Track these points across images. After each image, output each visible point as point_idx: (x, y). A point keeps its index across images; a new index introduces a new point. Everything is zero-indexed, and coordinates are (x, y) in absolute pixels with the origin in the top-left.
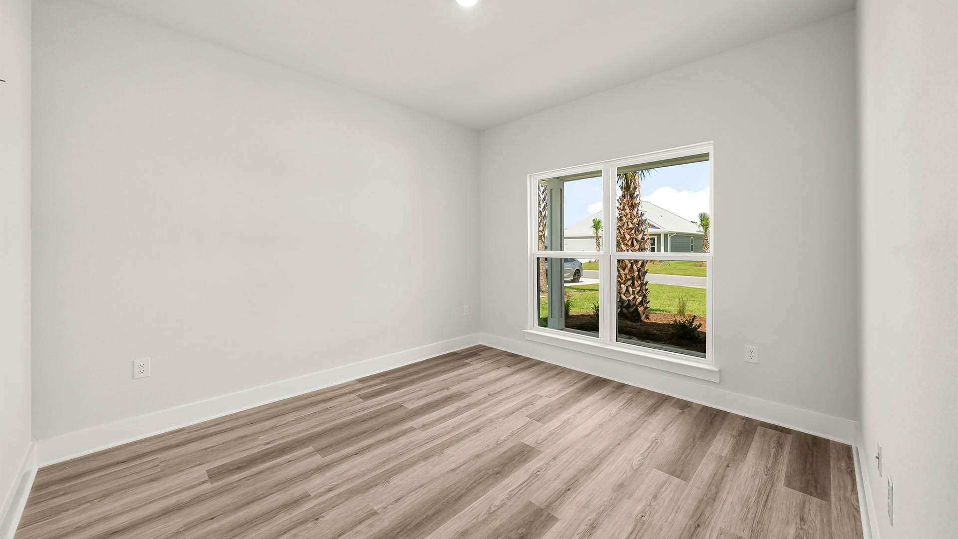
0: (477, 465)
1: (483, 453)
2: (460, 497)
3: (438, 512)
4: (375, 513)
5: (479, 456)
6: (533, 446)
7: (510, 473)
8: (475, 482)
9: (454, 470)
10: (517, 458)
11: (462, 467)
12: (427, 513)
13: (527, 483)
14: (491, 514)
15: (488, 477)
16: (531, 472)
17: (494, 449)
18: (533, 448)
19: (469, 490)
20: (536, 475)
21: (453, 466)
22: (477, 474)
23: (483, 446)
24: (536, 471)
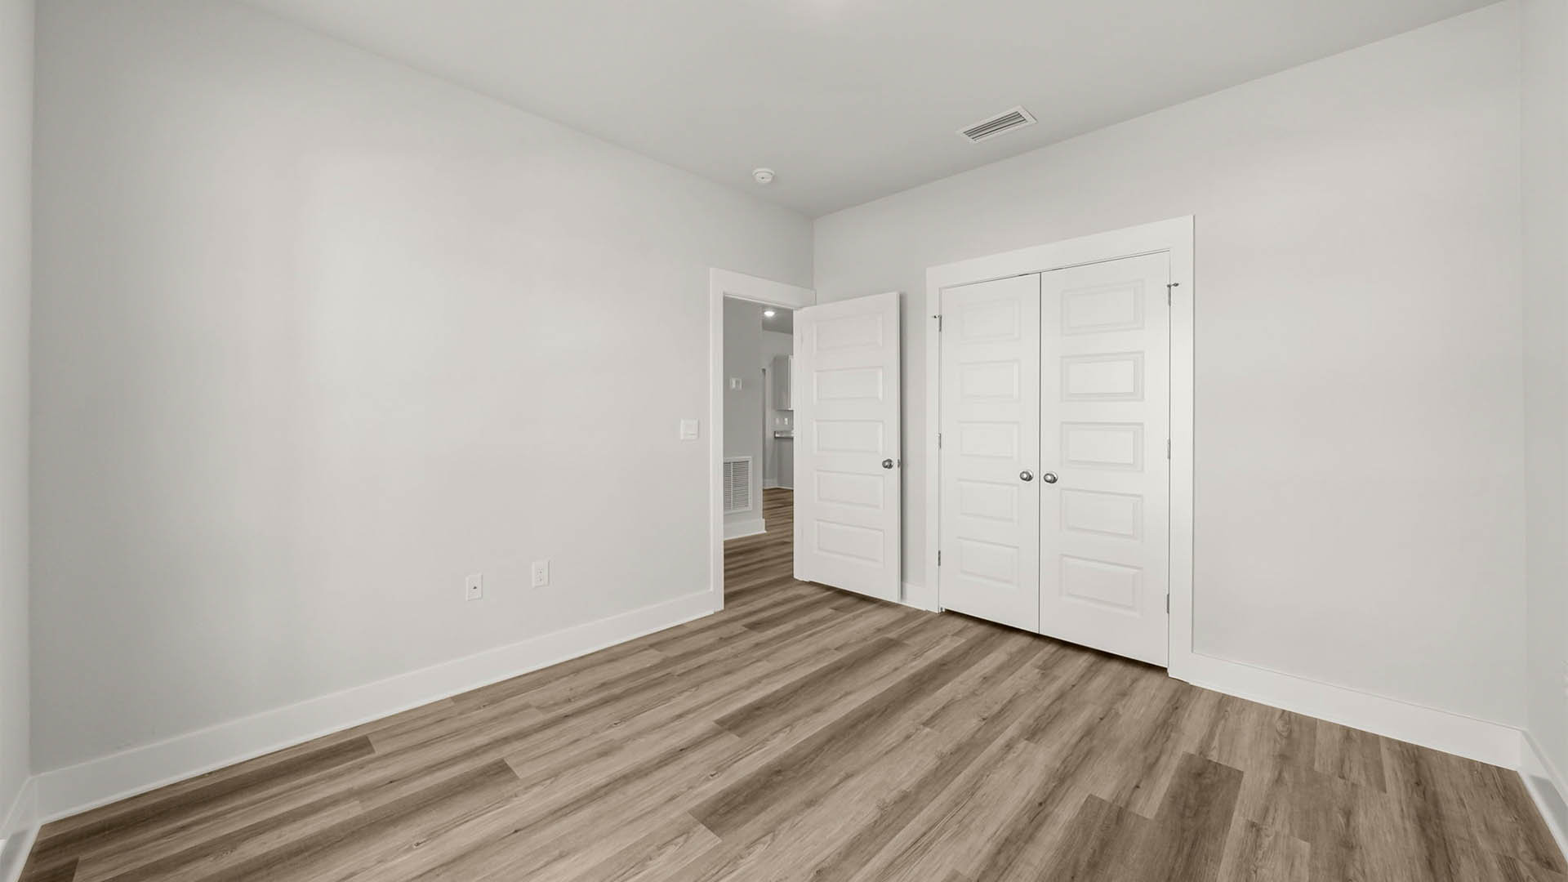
0: (813, 786)
1: (802, 810)
2: (829, 741)
3: (853, 726)
4: (925, 724)
5: (810, 803)
6: (701, 825)
7: (759, 773)
8: (813, 760)
9: (849, 776)
10: (741, 799)
11: (836, 780)
12: (863, 725)
13: (736, 758)
14: (790, 725)
15: (794, 766)
16: (725, 774)
17: (782, 820)
18: (703, 823)
19: (820, 749)
20: (720, 769)
21: (852, 783)
22: (811, 771)
23: (802, 827)
24: (716, 776)
